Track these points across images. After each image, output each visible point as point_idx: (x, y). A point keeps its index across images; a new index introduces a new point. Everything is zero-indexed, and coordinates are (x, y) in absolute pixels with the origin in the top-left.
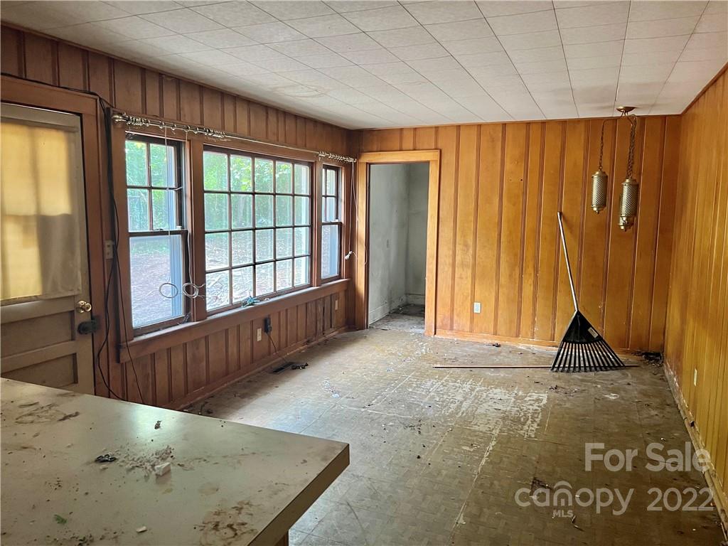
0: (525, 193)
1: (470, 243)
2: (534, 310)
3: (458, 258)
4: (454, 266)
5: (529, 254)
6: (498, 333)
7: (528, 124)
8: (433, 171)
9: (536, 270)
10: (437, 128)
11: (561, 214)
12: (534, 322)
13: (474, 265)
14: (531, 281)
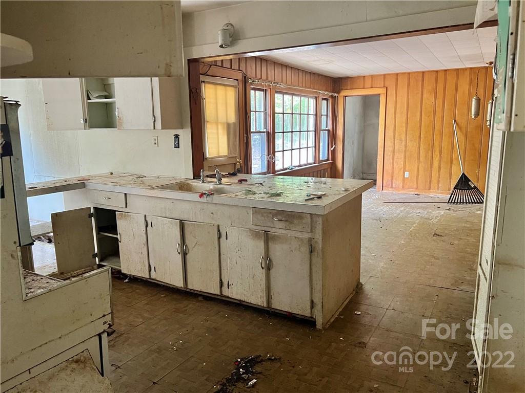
0: (435, 110)
1: (403, 138)
2: (439, 175)
3: (396, 148)
4: (394, 152)
5: (436, 143)
6: (419, 188)
7: (437, 72)
8: (382, 100)
9: (441, 152)
10: (385, 75)
11: (455, 121)
12: (439, 181)
13: (405, 151)
14: (437, 159)
